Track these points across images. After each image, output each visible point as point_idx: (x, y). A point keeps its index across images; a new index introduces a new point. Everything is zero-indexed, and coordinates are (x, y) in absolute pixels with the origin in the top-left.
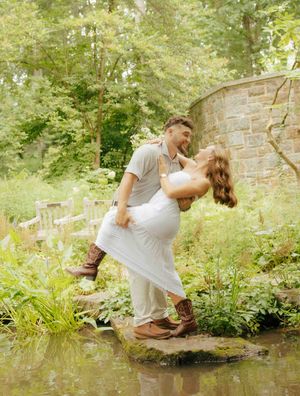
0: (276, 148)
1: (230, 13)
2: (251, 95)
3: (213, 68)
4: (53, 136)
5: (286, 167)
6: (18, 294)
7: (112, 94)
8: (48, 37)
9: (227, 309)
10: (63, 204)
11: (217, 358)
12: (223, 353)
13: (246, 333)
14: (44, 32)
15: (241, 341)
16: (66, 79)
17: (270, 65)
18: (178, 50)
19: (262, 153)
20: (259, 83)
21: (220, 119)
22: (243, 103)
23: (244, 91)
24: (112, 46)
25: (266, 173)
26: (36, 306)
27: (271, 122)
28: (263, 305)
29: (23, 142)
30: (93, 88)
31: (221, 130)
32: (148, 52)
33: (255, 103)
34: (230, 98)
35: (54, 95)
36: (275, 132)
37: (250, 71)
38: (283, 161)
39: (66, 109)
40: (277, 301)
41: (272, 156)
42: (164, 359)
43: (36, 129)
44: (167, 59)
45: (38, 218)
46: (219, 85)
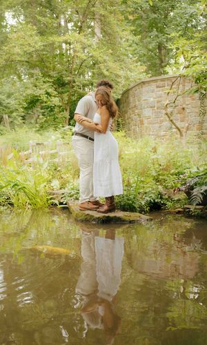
0: (169, 117)
1: (150, 43)
2: (157, 87)
3: (138, 72)
4: (43, 111)
5: (174, 130)
6: (16, 185)
7: (77, 83)
8: (42, 47)
9: (132, 197)
10: (45, 143)
11: (124, 221)
12: (127, 218)
13: (142, 211)
14: (40, 44)
15: (138, 214)
16: (52, 73)
17: (171, 71)
18: (118, 59)
19: (162, 122)
20: (163, 80)
21: (139, 101)
22: (153, 91)
23: (153, 86)
24: (79, 54)
25: (163, 133)
26: (25, 192)
27: (168, 102)
28: (152, 197)
29: (25, 108)
30: (67, 79)
31: (139, 107)
32: (100, 59)
33: (161, 92)
34: (145, 88)
35: (44, 82)
36: (169, 110)
37: (160, 74)
38: (173, 126)
39: (50, 90)
40: (161, 195)
41: (167, 123)
42: (94, 220)
43: (33, 102)
44: (111, 64)
45: (30, 151)
46: (139, 81)
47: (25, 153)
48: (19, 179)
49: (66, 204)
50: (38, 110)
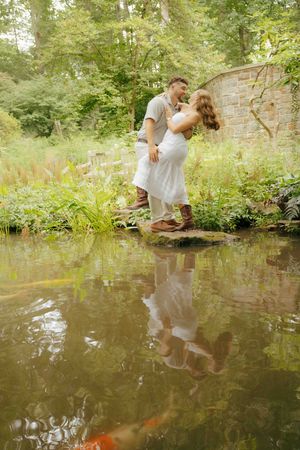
0: (255, 116)
1: (229, 26)
2: (240, 79)
3: (216, 62)
4: (103, 114)
5: (262, 131)
6: (73, 205)
7: (143, 79)
8: (98, 36)
9: (214, 213)
10: (106, 153)
11: (206, 242)
12: (210, 239)
13: (227, 229)
14: (95, 32)
15: (223, 233)
16: (111, 68)
17: (255, 59)
18: (191, 47)
19: (247, 121)
20: (246, 71)
21: (218, 97)
22: (235, 85)
23: (235, 77)
24: (143, 43)
25: (248, 135)
26: (85, 213)
27: (253, 97)
28: (238, 212)
29: (81, 112)
30: (130, 74)
31: (219, 104)
32: (169, 47)
33: (244, 85)
34: (225, 82)
35: (102, 79)
36: (255, 106)
37: (243, 63)
38: (261, 126)
39: (110, 89)
40: (249, 210)
41: (253, 123)
42: (170, 243)
43: (90, 104)
44: (182, 54)
45: (89, 163)
46: (216, 74)
47: (84, 166)
48: (77, 197)
49: (135, 225)
50: (96, 113)
